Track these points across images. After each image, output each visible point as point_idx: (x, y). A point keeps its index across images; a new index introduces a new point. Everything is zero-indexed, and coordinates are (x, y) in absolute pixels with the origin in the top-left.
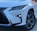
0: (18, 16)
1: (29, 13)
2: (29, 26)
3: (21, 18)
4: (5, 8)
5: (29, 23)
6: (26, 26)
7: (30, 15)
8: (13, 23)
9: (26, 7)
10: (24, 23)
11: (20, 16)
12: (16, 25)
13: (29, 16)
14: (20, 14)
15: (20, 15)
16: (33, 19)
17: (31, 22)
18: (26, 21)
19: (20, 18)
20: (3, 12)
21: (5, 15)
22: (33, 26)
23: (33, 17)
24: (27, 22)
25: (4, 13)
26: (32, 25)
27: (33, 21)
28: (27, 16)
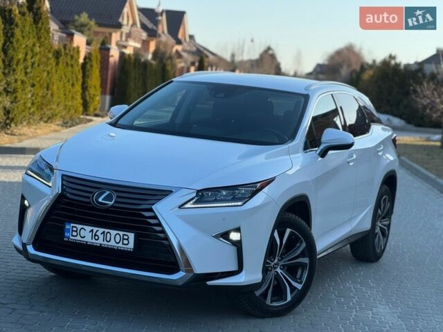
0: (225, 235)
1: (280, 225)
2: (273, 295)
3: (238, 245)
4: (162, 194)
5: (277, 277)
6: (258, 293)
7: (288, 231)
8: (199, 268)
9: (265, 190)
10: (250, 276)
11: (235, 236)
12: (209, 283)
13: (281, 237)
14: (236, 226)
15: (238, 230)
16: (302, 255)
17: (292, 270)
18: (265, 263)
19: (233, 250)
20: (151, 210)
21: (160, 225)
22: (300, 297)
23: (304, 245)
24: (265, 271)
25: (155, 217)
26: (293, 289)
27: (303, 266)
28: (272, 238)
